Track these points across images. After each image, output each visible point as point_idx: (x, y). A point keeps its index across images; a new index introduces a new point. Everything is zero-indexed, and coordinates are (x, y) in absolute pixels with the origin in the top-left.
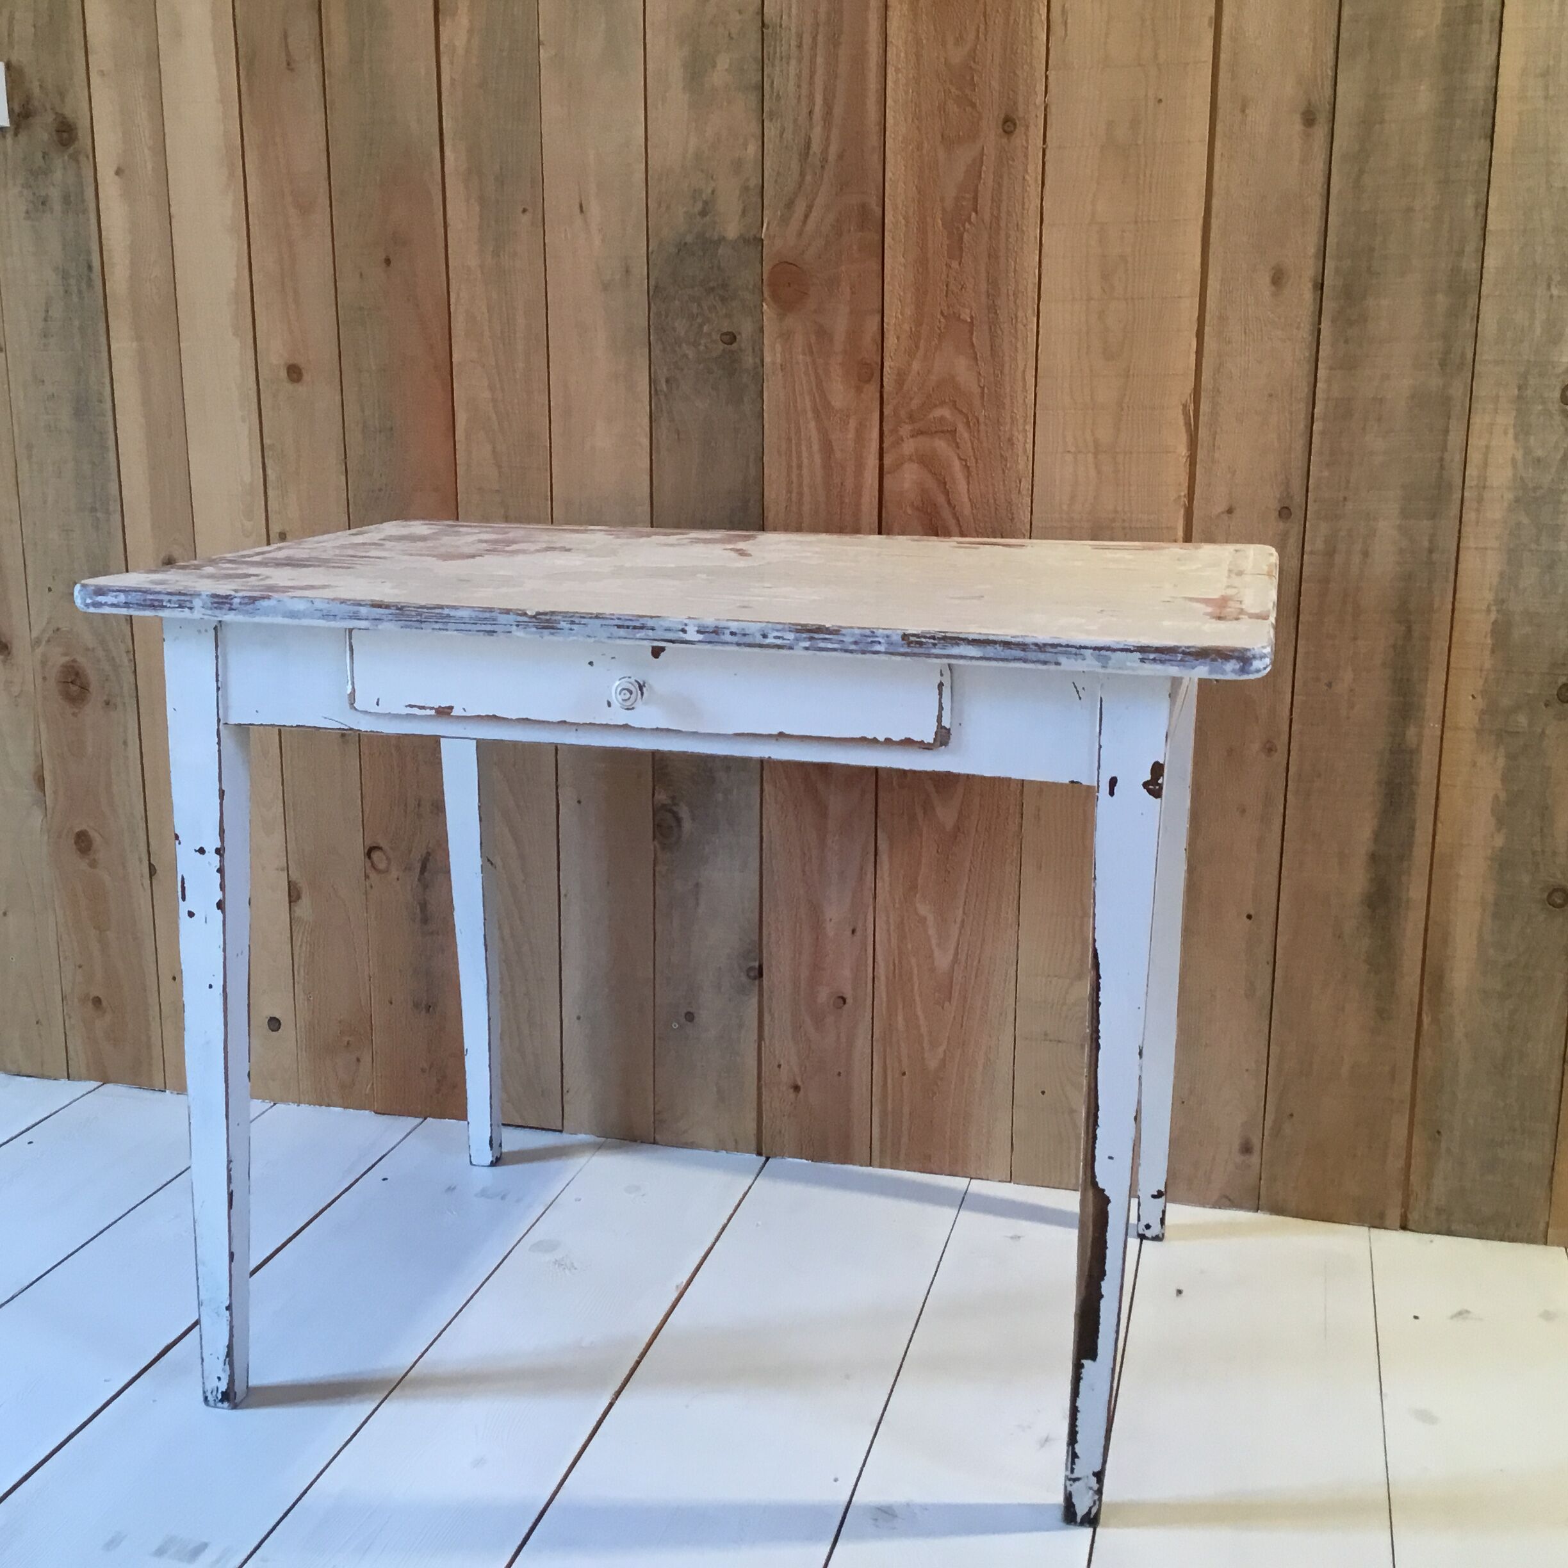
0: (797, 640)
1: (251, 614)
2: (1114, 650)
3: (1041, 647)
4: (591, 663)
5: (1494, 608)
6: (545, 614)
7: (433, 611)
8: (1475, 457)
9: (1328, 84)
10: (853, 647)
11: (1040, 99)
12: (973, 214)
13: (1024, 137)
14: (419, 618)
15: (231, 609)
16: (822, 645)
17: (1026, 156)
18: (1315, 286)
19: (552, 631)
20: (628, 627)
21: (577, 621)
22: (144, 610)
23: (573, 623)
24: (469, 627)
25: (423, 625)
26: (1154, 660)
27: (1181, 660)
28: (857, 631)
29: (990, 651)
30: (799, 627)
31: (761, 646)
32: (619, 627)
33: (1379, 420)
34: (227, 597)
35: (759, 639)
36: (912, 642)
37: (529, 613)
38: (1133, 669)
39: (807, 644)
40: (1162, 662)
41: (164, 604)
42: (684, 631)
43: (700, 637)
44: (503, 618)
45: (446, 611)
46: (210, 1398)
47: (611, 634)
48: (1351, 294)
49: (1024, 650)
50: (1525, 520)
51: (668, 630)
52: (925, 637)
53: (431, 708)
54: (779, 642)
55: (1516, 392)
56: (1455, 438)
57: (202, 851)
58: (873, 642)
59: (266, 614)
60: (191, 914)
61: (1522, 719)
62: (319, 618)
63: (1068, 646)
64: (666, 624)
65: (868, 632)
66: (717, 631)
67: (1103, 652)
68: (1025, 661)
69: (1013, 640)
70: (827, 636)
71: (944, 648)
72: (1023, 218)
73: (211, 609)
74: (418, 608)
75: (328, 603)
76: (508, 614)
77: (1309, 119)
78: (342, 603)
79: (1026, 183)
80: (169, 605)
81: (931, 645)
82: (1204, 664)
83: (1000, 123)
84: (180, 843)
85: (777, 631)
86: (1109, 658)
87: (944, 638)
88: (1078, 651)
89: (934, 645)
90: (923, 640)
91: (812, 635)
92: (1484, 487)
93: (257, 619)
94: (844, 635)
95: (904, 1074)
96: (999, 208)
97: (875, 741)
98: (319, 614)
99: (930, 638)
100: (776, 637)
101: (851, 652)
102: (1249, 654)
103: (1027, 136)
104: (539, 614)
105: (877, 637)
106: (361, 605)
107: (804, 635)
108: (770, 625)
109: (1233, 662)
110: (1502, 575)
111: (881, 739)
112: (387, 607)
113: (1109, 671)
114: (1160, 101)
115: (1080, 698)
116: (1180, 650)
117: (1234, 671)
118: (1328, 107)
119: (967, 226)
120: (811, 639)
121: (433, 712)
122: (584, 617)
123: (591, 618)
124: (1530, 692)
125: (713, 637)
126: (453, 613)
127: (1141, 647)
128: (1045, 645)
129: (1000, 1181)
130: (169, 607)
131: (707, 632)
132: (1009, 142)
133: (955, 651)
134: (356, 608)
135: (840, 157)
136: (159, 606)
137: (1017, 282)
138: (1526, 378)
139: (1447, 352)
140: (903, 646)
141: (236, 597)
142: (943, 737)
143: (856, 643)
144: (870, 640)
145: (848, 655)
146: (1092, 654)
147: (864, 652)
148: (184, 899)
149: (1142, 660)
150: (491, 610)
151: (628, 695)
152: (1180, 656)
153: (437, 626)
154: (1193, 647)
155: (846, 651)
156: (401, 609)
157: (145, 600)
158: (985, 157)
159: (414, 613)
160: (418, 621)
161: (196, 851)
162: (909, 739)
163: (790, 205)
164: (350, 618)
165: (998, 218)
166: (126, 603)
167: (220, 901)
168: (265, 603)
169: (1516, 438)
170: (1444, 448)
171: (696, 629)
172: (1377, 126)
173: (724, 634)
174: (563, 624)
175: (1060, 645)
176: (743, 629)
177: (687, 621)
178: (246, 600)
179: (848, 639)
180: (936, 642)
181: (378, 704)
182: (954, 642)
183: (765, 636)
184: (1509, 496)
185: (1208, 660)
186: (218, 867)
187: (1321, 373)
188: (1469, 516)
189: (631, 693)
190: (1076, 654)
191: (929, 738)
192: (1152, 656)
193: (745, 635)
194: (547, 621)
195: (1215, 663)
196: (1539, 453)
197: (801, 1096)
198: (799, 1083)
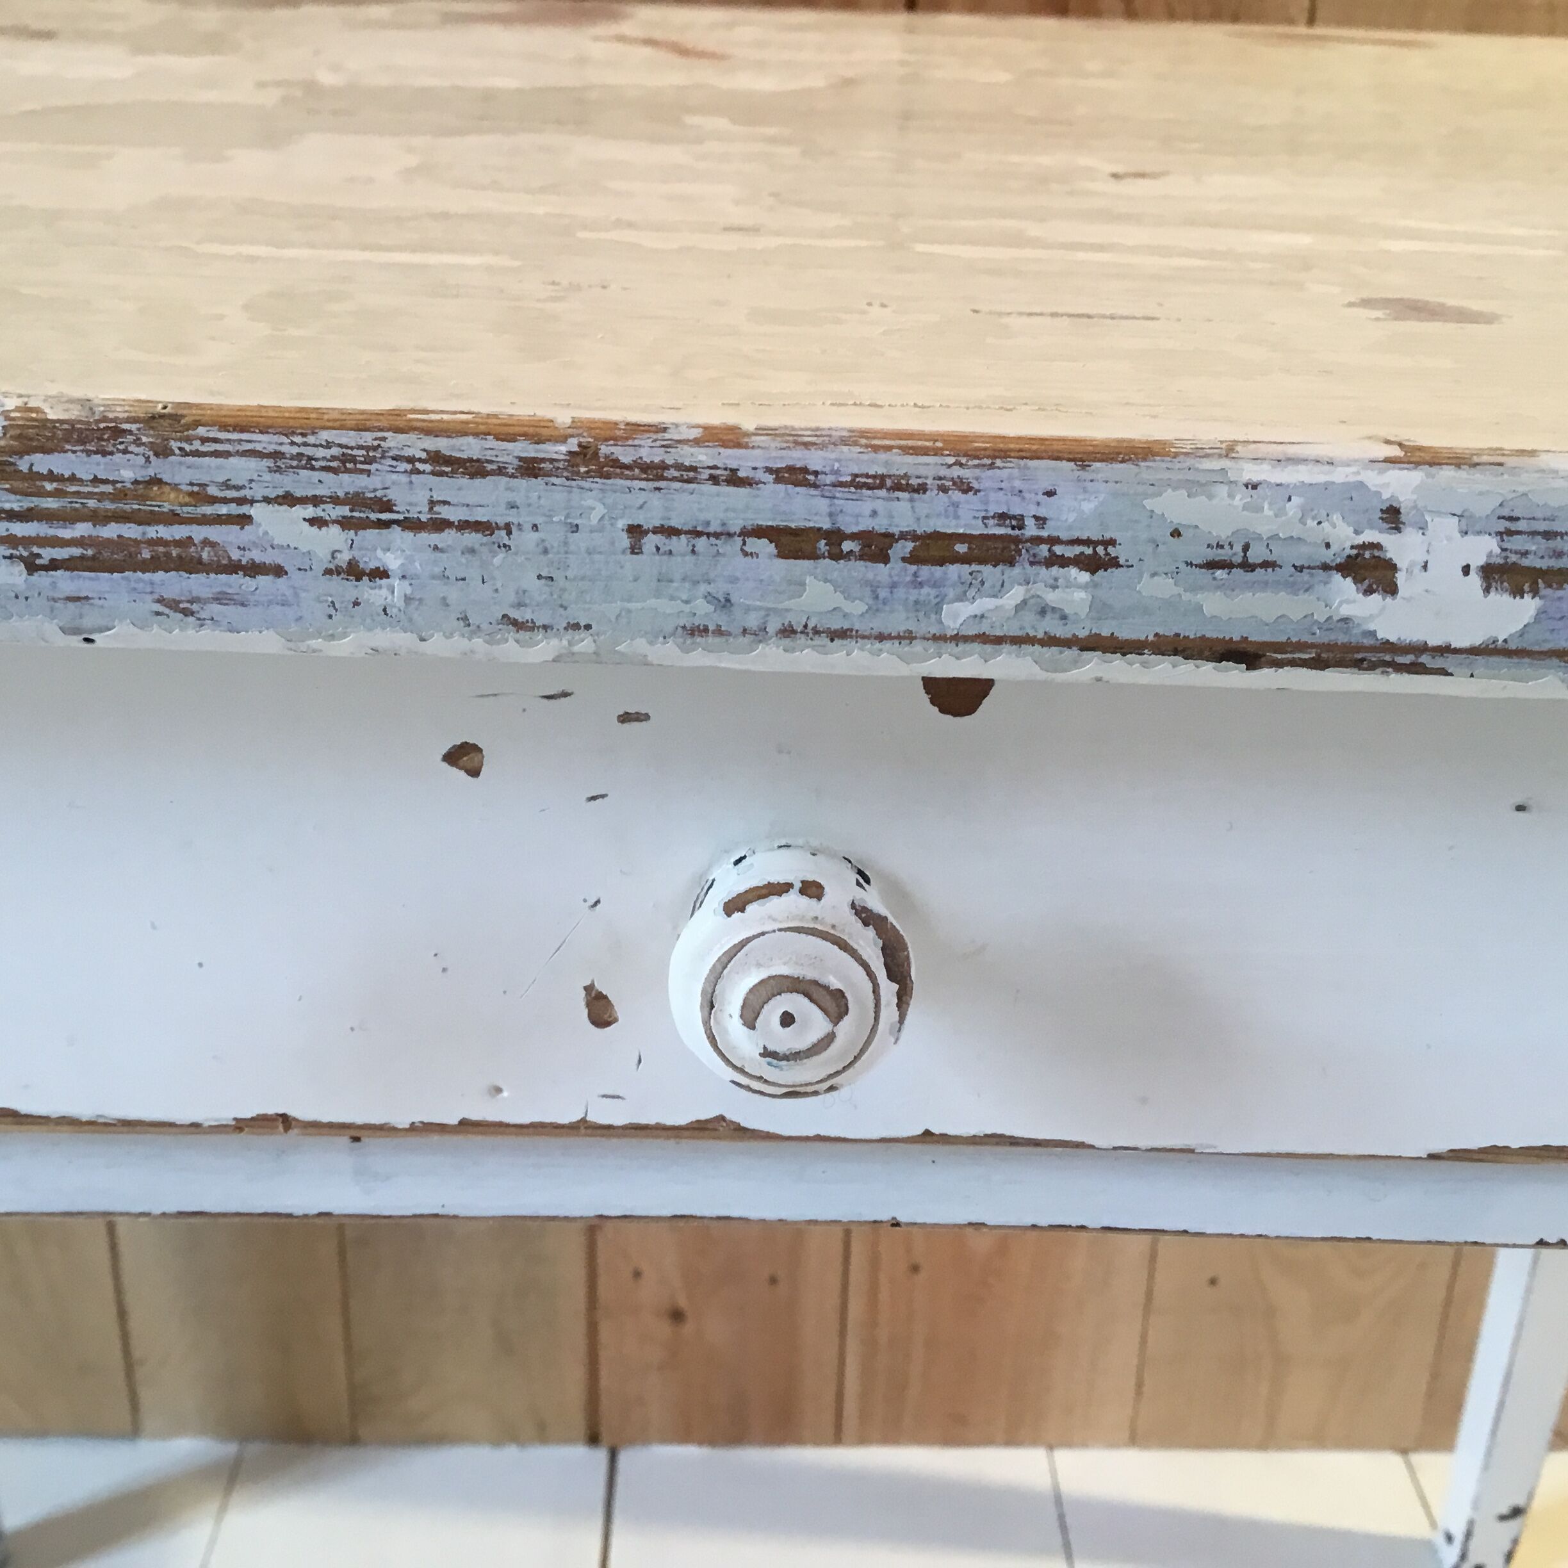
197: (688, 1328)
198: (683, 1302)
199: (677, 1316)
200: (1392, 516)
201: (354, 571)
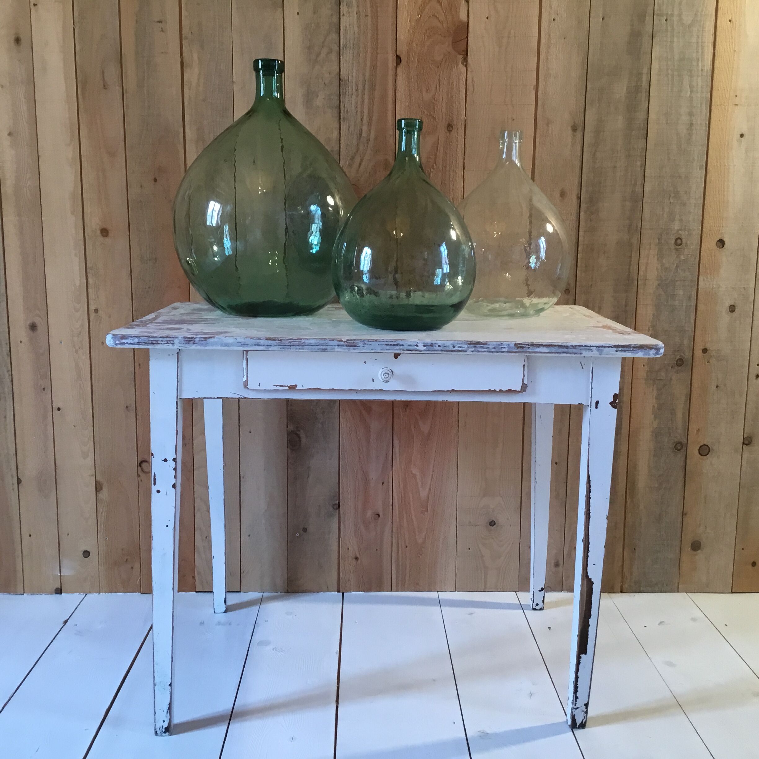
0: (468, 348)
1: (205, 346)
2: (605, 347)
3: (574, 347)
4: (365, 362)
5: (651, 329)
6: (351, 340)
7: (296, 341)
8: (642, 268)
9: (582, 115)
10: (494, 350)
11: (463, 117)
12: (435, 165)
13: (456, 133)
14: (290, 344)
15: (194, 344)
16: (479, 349)
17: (457, 141)
18: (578, 198)
19: (354, 348)
20: (391, 345)
21: (367, 343)
22: (148, 345)
23: (365, 344)
24: (314, 347)
25: (291, 347)
26: (621, 350)
27: (632, 350)
28: (495, 343)
29: (553, 349)
30: (469, 342)
31: (452, 351)
32: (387, 345)
33: (604, 253)
34: (192, 338)
35: (451, 348)
36: (519, 347)
37: (343, 340)
38: (613, 354)
39: (473, 349)
40: (625, 351)
41: (159, 342)
42: (417, 346)
43: (425, 348)
44: (331, 343)
45: (303, 341)
46: (159, 732)
47: (383, 348)
48: (592, 201)
49: (567, 348)
50: (663, 293)
51: (410, 345)
52: (524, 345)
53: (286, 386)
54: (460, 349)
55: (658, 241)
56: (635, 260)
57: (165, 460)
58: (502, 347)
59: (212, 345)
60: (158, 492)
61: (663, 374)
62: (239, 346)
63: (585, 346)
64: (409, 343)
65: (499, 343)
66: (432, 345)
67: (600, 348)
68: (567, 353)
69: (562, 344)
70: (482, 346)
71: (533, 349)
72: (456, 167)
73: (184, 344)
74: (289, 340)
75: (244, 339)
76: (333, 341)
77: (574, 129)
78: (251, 339)
79: (457, 153)
80: (161, 342)
81: (527, 348)
82: (641, 351)
83: (446, 126)
84: (154, 457)
85: (460, 344)
86: (603, 350)
87: (533, 345)
88: (589, 348)
89: (529, 348)
90: (523, 346)
91: (475, 345)
92: (646, 280)
93: (207, 348)
94: (489, 345)
95: (407, 547)
96: (446, 163)
97: (495, 391)
98: (240, 344)
99: (527, 345)
100: (458, 347)
101: (492, 352)
102: (658, 347)
103: (457, 133)
104: (348, 340)
105: (503, 345)
106: (260, 339)
107: (472, 346)
108: (456, 342)
109: (653, 350)
110: (653, 315)
111: (498, 390)
112: (274, 340)
113: (602, 356)
114: (514, 120)
115: (583, 368)
116: (632, 346)
117: (653, 354)
118: (582, 125)
119: (432, 170)
120: (475, 347)
121: (287, 388)
122: (370, 341)
123: (373, 341)
124: (666, 362)
125: (431, 348)
126: (306, 341)
127: (616, 345)
128: (576, 346)
129: (451, 591)
130: (162, 344)
131: (428, 346)
132: (450, 134)
133: (537, 350)
134: (258, 341)
135: (376, 138)
136: (156, 343)
137: (454, 195)
138: (661, 235)
139: (630, 225)
140: (515, 349)
141: (197, 338)
142: (524, 387)
143: (494, 348)
144: (501, 346)
145: (491, 353)
146: (596, 349)
147: (497, 352)
148: (155, 484)
149: (617, 351)
150: (325, 340)
151: (387, 375)
152: (632, 348)
153: (299, 347)
154: (637, 345)
155: (490, 352)
156: (281, 340)
157: (149, 341)
158: (439, 141)
159: (287, 342)
160: (288, 346)
161: (162, 460)
162: (510, 389)
163: (353, 158)
164: (255, 345)
165: (445, 167)
166: (138, 342)
167: (174, 484)
168: (211, 340)
169: (658, 259)
170: (630, 265)
171: (423, 344)
172: (602, 133)
173: (435, 346)
174: (360, 345)
175: (582, 346)
176: (444, 344)
177: (418, 341)
178: (202, 339)
179: (491, 347)
180: (529, 346)
181: (259, 385)
182: (537, 346)
183: (454, 347)
184: (656, 283)
185: (643, 350)
186: (174, 467)
187: (581, 233)
188: (641, 291)
189: (389, 374)
190: (589, 349)
191: (519, 389)
192: (620, 349)
193: (445, 346)
194: (353, 343)
195: (646, 351)
196: (667, 265)
197: (359, 562)
198: (358, 556)
199: (357, 558)
200: (418, 343)
201: (364, 347)
